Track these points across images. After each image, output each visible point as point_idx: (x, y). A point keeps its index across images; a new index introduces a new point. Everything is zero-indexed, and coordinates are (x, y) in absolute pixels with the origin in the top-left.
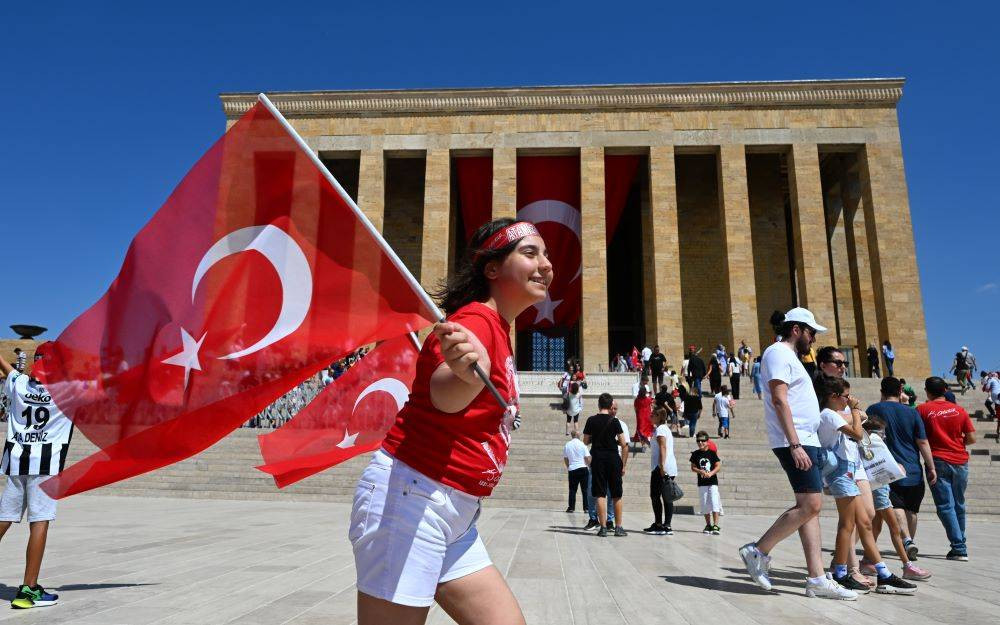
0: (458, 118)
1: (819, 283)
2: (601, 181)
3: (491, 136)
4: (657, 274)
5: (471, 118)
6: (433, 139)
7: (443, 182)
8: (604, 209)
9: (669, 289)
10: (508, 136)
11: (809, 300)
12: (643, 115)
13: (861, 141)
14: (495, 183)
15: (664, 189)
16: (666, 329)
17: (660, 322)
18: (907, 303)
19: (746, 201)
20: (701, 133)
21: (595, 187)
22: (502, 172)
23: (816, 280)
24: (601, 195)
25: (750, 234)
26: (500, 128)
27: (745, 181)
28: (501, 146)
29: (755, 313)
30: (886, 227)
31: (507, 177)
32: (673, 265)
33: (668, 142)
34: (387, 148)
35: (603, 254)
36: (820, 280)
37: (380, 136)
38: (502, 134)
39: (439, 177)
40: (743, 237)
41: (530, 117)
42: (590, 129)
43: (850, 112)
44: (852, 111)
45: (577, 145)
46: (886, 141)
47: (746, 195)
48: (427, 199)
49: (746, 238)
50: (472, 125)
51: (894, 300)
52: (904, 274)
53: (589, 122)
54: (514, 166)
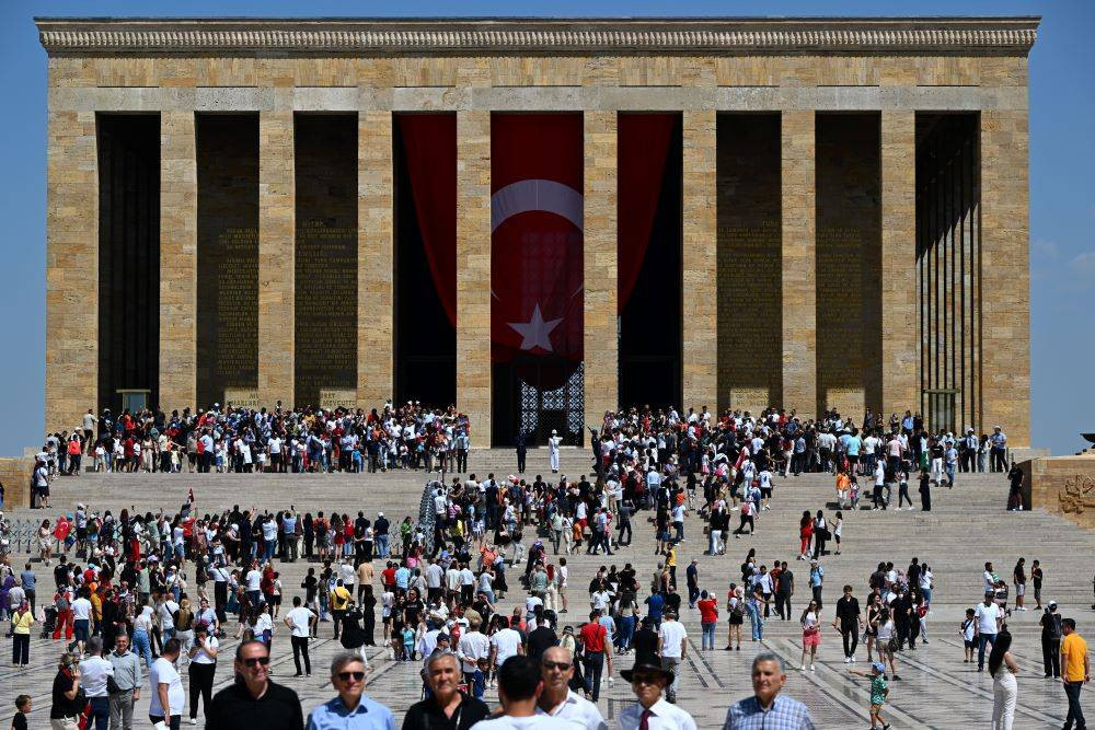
0: (404, 60)
1: (899, 313)
2: (613, 163)
3: (453, 92)
4: (686, 301)
5: (423, 62)
6: (367, 95)
7: (382, 163)
8: (615, 206)
9: (700, 322)
10: (478, 92)
11: (884, 337)
12: (675, 61)
13: (975, 108)
14: (461, 166)
15: (700, 177)
16: (695, 377)
17: (686, 368)
18: (1010, 340)
19: (812, 196)
20: (755, 92)
21: (603, 173)
22: (471, 148)
23: (896, 309)
24: (612, 185)
25: (813, 244)
26: (466, 80)
27: (812, 165)
28: (469, 107)
29: (813, 354)
30: (995, 234)
31: (478, 156)
32: (707, 289)
33: (707, 105)
34: (298, 109)
35: (613, 272)
36: (902, 309)
37: (288, 89)
38: (469, 89)
39: (379, 156)
40: (804, 248)
41: (510, 61)
42: (597, 83)
43: (965, 62)
44: (967, 60)
45: (579, 108)
46: (1009, 108)
47: (812, 187)
48: (362, 188)
49: (809, 249)
50: (425, 73)
51: (993, 336)
52: (1011, 299)
53: (597, 72)
54: (487, 139)
